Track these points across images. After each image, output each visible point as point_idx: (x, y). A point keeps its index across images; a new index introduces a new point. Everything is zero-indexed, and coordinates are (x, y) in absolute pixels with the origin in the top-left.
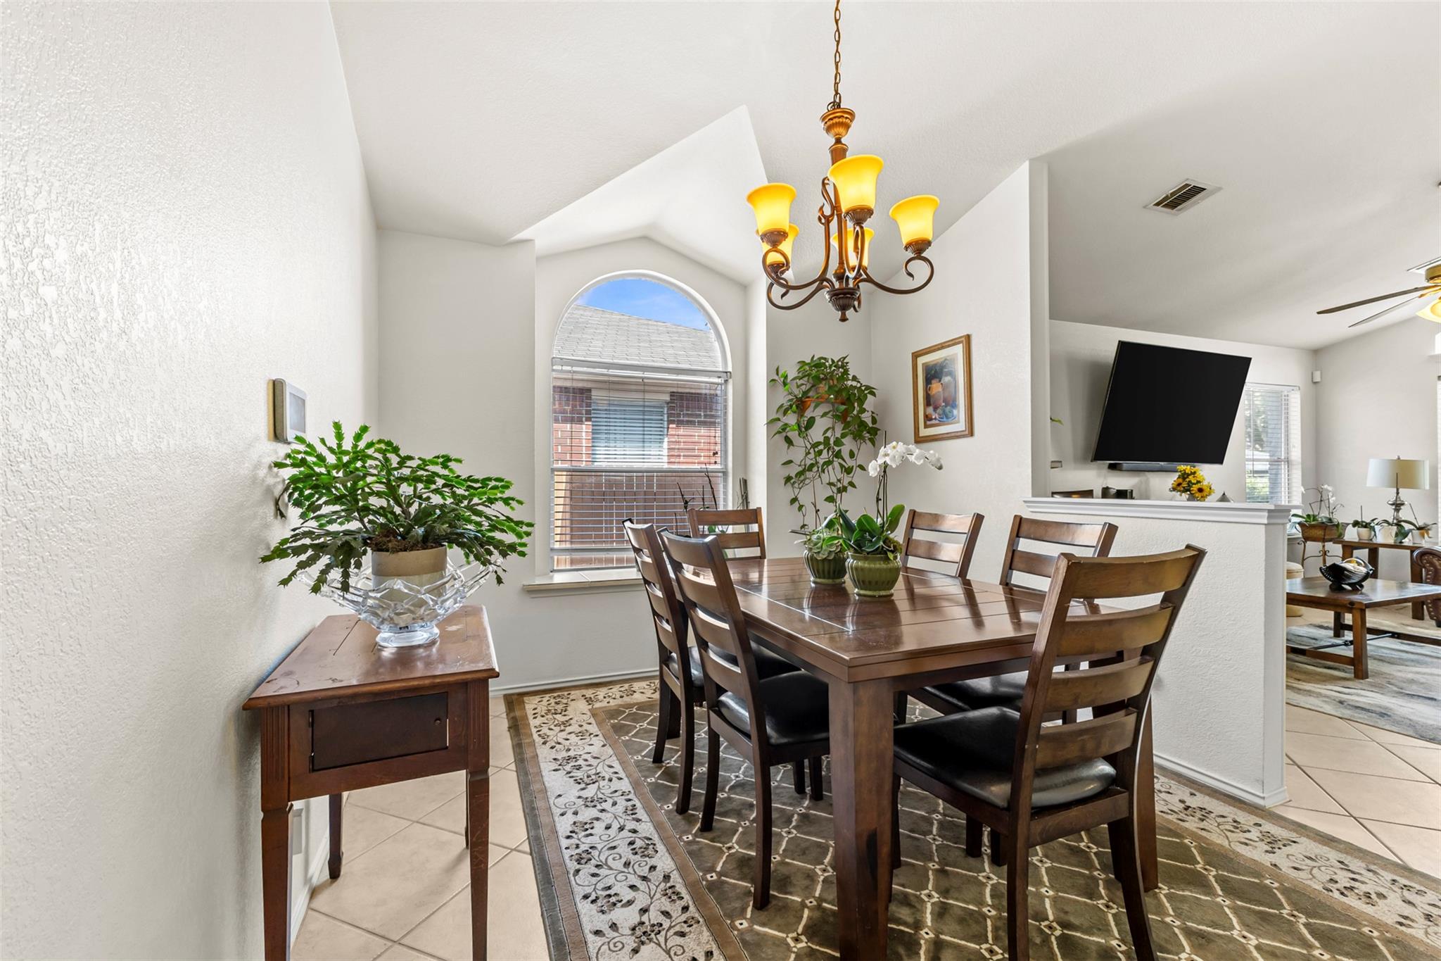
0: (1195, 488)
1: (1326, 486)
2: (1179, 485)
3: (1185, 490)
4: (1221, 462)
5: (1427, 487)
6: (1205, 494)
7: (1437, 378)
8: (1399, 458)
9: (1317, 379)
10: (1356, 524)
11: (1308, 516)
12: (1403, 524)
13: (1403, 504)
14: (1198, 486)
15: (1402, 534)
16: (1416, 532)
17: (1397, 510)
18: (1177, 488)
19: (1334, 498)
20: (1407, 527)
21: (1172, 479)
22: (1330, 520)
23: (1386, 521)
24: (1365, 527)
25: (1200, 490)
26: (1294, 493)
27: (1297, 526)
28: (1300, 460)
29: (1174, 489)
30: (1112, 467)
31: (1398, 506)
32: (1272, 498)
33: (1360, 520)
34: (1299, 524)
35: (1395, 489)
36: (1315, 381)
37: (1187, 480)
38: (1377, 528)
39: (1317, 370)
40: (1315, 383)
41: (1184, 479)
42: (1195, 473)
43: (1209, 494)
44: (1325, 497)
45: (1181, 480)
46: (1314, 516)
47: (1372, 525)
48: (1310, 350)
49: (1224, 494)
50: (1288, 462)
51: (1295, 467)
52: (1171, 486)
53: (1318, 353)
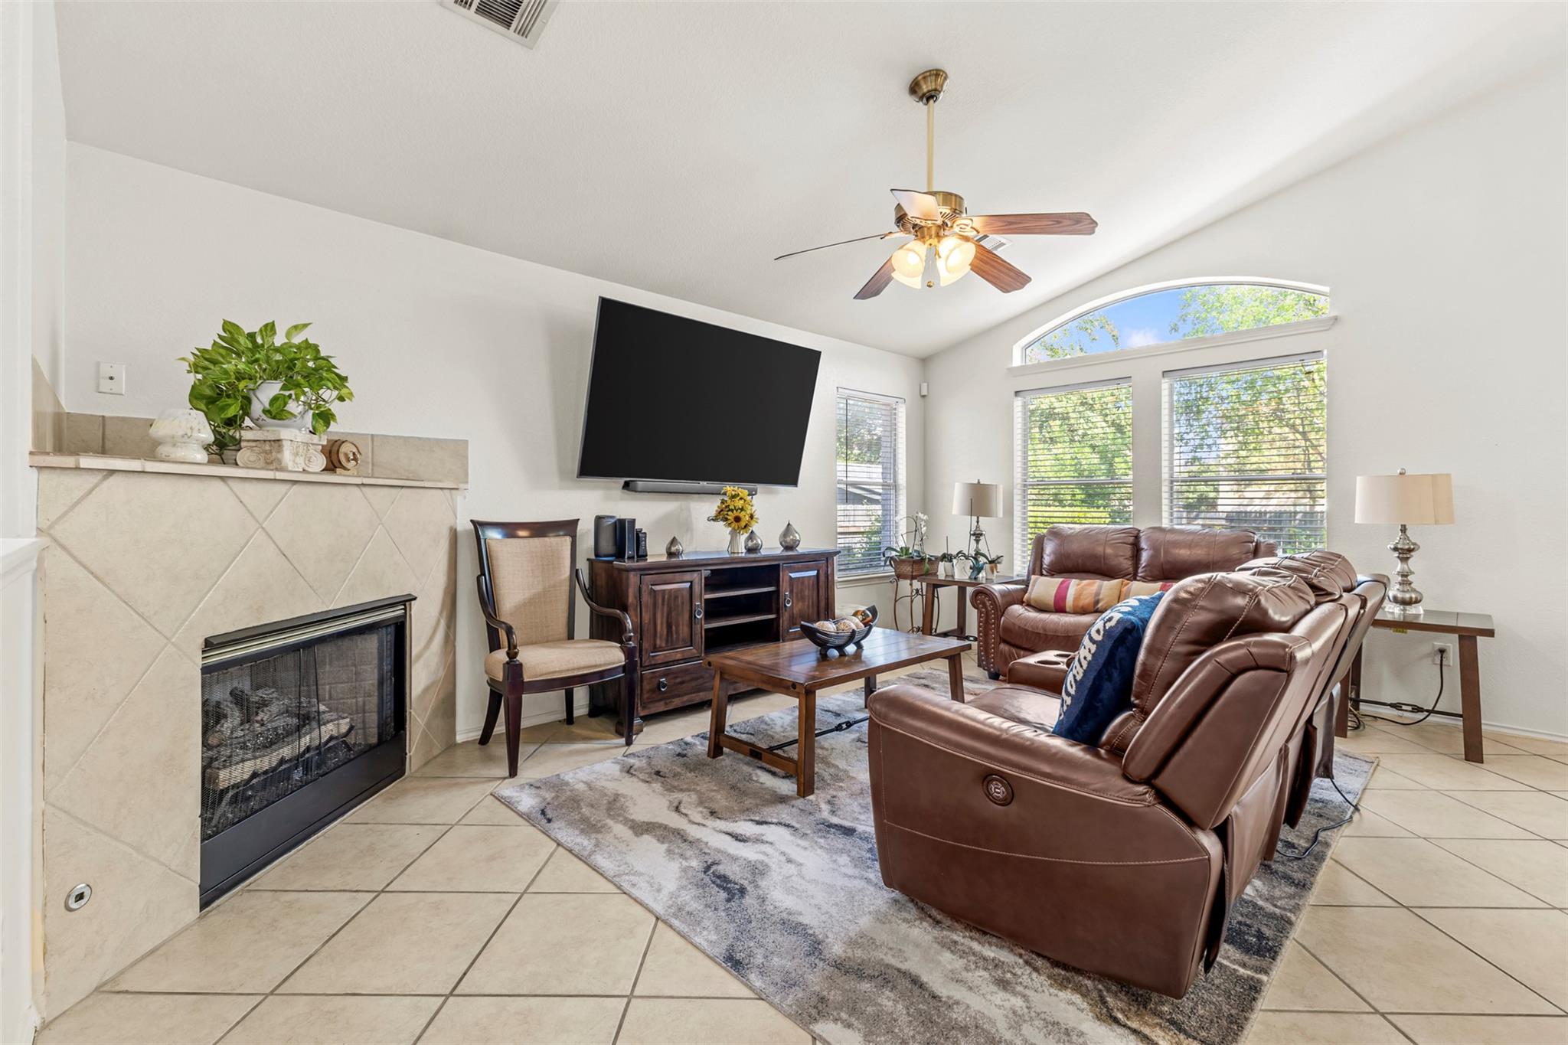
0: (730, 518)
1: (919, 515)
2: (720, 512)
3: (726, 520)
5: (1001, 515)
6: (742, 524)
7: (1013, 393)
8: (979, 482)
9: (924, 393)
10: (944, 558)
11: (902, 549)
12: (979, 557)
13: (981, 535)
15: (977, 569)
16: (988, 566)
17: (977, 541)
18: (721, 515)
19: (925, 528)
20: (982, 560)
21: (712, 506)
22: (919, 553)
23: (967, 554)
24: (951, 561)
25: (737, 519)
27: (891, 562)
28: (905, 485)
29: (715, 519)
30: (626, 486)
31: (977, 536)
33: (946, 553)
35: (976, 518)
36: (923, 394)
37: (726, 505)
39: (925, 382)
40: (924, 396)
41: (726, 502)
42: (737, 495)
43: (749, 525)
45: (721, 506)
46: (908, 549)
47: (955, 559)
48: (916, 358)
49: (789, 524)
50: (895, 486)
51: (901, 492)
52: (713, 513)
53: (925, 362)
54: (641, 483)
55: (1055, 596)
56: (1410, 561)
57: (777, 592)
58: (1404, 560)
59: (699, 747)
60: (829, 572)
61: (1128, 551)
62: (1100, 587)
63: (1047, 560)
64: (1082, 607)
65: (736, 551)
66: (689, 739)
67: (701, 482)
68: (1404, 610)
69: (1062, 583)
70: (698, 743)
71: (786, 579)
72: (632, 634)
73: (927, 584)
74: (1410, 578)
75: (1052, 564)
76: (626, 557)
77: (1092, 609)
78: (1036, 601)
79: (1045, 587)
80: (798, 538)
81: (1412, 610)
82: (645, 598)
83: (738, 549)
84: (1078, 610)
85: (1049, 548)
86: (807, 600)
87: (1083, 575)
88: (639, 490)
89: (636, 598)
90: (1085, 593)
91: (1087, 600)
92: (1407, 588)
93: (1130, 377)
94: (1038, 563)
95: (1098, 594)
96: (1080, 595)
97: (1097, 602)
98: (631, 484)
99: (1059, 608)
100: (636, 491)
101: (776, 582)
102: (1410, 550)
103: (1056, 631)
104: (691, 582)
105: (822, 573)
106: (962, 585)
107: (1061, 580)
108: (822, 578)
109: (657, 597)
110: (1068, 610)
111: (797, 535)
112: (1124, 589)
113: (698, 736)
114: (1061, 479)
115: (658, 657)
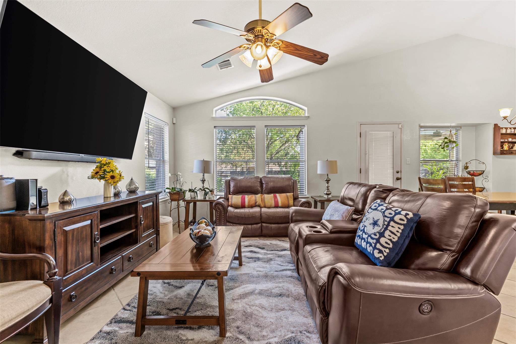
0: (108, 176)
1: (179, 173)
2: (97, 173)
3: (102, 178)
4: (130, 157)
6: (116, 180)
7: (214, 127)
8: (204, 160)
9: (175, 122)
10: (190, 190)
11: (173, 188)
12: (205, 189)
13: (205, 181)
14: (111, 174)
15: (206, 194)
16: (210, 193)
17: (203, 183)
18: (95, 175)
19: (182, 179)
20: (207, 190)
21: (91, 168)
22: (181, 190)
23: (201, 189)
24: (193, 192)
25: (113, 177)
26: (166, 177)
27: (168, 194)
28: (168, 160)
29: (93, 177)
30: (18, 154)
31: (203, 181)
32: (157, 179)
33: (191, 189)
34: (169, 193)
35: (202, 174)
37: (103, 169)
38: (198, 192)
39: (174, 118)
40: (174, 124)
41: (101, 168)
42: (109, 163)
43: (120, 180)
44: (179, 179)
45: (98, 170)
46: (175, 188)
47: (195, 190)
48: (172, 107)
49: (132, 179)
50: (164, 161)
51: (166, 163)
52: (90, 174)
53: (175, 109)
54: (35, 153)
55: (241, 202)
56: (329, 183)
57: (136, 217)
58: (328, 183)
59: (121, 332)
60: (157, 202)
61: (259, 184)
62: (256, 197)
63: (232, 189)
64: (251, 205)
65: (109, 196)
66: (107, 329)
67: (81, 155)
68: (328, 196)
69: (242, 197)
70: (117, 329)
71: (141, 208)
72: (57, 270)
73: (187, 202)
74: (329, 188)
75: (234, 191)
76: (29, 209)
77: (254, 206)
78: (234, 205)
79: (236, 199)
80: (138, 186)
81: (330, 196)
82: (60, 238)
83: (110, 195)
84: (250, 206)
85: (232, 185)
86: (149, 218)
87: (249, 194)
88: (33, 158)
89: (51, 239)
90: (251, 200)
91: (252, 203)
92: (328, 191)
93: (255, 126)
94: (228, 190)
95: (256, 200)
96: (250, 201)
97: (256, 203)
98: (25, 154)
99: (243, 206)
100: (30, 159)
101: (136, 212)
102: (329, 181)
103: (249, 215)
104: (92, 220)
105: (155, 203)
106: (211, 201)
107: (241, 196)
108: (155, 205)
109: (68, 235)
110: (246, 207)
111: (137, 185)
112: (263, 197)
113: (111, 323)
114: (240, 160)
115: (69, 279)
